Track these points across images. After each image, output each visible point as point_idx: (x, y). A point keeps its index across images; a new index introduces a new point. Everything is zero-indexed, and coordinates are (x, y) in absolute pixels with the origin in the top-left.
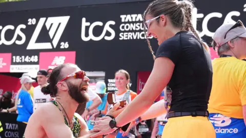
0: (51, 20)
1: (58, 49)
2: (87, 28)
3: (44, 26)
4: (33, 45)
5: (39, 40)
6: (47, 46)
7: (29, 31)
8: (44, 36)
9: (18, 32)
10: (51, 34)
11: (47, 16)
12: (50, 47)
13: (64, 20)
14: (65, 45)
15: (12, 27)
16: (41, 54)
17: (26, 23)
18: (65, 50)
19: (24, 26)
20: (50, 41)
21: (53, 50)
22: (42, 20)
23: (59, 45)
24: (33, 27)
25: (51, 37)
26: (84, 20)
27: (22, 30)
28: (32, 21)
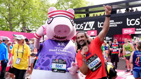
0: (90, 22)
1: (92, 30)
2: (99, 24)
3: (88, 24)
4: (85, 29)
5: (87, 28)
6: (89, 29)
7: (84, 26)
8: (88, 27)
9: (81, 26)
10: (90, 26)
11: (89, 21)
12: (90, 29)
13: (93, 22)
14: (94, 29)
15: (79, 25)
16: (88, 31)
17: (83, 23)
18: (94, 30)
19: (82, 24)
20: (90, 28)
21: (91, 30)
22: (87, 23)
23: (92, 29)
24: (85, 25)
25: (90, 27)
26: (98, 22)
27: (82, 25)
28: (85, 23)
